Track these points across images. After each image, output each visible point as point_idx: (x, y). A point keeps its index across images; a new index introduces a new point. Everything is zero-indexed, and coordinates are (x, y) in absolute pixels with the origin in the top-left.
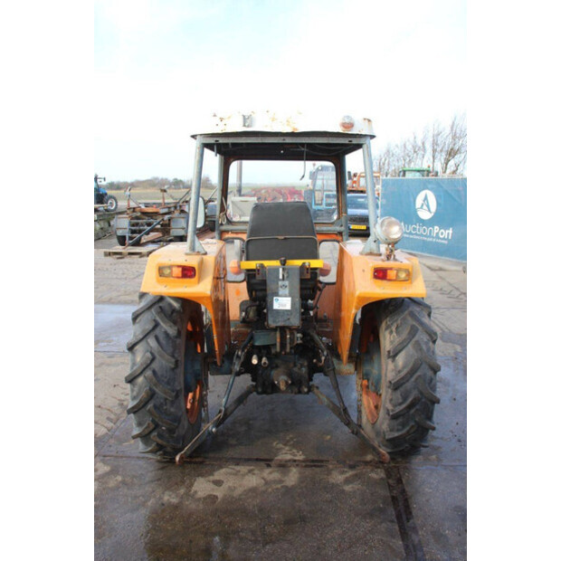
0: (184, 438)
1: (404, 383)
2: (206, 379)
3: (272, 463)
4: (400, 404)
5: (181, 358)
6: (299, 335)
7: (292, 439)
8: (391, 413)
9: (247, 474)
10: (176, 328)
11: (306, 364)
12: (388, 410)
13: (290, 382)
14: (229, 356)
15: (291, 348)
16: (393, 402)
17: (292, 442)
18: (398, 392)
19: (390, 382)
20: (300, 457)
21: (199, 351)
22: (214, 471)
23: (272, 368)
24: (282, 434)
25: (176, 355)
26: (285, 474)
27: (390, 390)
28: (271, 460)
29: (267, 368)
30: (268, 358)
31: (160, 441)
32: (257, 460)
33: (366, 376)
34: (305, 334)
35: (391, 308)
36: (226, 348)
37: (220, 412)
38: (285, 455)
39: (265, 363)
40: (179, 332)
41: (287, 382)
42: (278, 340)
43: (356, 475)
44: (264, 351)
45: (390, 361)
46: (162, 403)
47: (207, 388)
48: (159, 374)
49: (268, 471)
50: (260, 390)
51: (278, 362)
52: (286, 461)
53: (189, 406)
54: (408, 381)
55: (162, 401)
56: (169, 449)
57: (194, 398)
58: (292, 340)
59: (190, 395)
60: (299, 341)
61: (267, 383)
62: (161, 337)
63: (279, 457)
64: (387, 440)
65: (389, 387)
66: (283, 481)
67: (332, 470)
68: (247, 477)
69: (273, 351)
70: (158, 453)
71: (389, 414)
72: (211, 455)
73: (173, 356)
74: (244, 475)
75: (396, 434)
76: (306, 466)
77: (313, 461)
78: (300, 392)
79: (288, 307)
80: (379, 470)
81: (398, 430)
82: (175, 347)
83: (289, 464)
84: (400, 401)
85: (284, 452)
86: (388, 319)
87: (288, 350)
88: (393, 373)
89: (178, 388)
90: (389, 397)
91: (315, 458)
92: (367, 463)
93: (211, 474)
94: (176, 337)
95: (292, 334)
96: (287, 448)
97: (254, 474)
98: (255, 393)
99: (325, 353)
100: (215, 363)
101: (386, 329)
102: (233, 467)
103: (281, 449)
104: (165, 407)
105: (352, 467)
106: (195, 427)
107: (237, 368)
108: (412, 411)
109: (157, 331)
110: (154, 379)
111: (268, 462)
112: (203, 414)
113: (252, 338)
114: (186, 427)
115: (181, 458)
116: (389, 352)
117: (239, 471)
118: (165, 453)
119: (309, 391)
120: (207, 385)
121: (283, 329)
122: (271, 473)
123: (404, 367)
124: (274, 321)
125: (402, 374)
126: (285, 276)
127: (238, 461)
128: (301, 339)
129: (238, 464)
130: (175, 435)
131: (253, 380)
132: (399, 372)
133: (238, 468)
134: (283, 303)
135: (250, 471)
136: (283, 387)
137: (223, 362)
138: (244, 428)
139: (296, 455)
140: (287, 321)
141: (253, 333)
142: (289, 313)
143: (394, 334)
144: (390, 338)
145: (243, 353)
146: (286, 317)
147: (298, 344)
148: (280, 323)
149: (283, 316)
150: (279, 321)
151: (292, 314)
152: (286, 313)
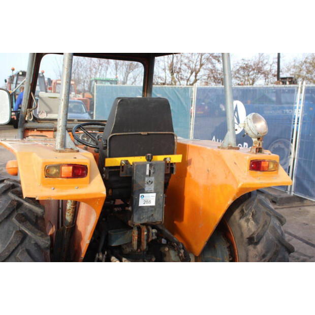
6: (154, 231)
42: (136, 238)
58: (148, 236)
60: (154, 237)
79: (153, 203)
86: (244, 208)
87: (145, 247)
95: (147, 230)
101: (241, 218)
116: (250, 239)
123: (267, 252)
124: (139, 219)
126: (152, 171)
134: (148, 199)
140: (151, 218)
141: (108, 233)
142: (153, 209)
143: (252, 221)
144: (248, 226)
145: (104, 256)
146: (150, 214)
147: (152, 240)
148: (144, 220)
149: (148, 212)
150: (143, 218)
151: (155, 209)
152: (150, 209)
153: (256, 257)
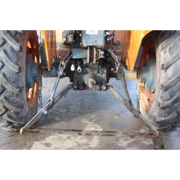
0: (26, 117)
1: (172, 86)
2: (41, 80)
3: (82, 133)
4: (168, 100)
5: (24, 66)
6: (102, 53)
7: (94, 118)
8: (161, 106)
9: (66, 139)
10: (19, 45)
11: (105, 71)
12: (159, 103)
13: (95, 83)
14: (56, 65)
15: (96, 61)
16: (163, 98)
17: (94, 120)
18: (167, 92)
19: (162, 85)
20: (100, 129)
21: (36, 61)
22: (46, 137)
23: (84, 74)
24: (88, 115)
25: (20, 64)
26: (90, 140)
27: (161, 91)
28: (81, 131)
29: (80, 73)
30: (81, 67)
31: (9, 120)
32: (73, 130)
33: (144, 81)
34: (106, 52)
35: (166, 36)
36: (54, 61)
37: (50, 101)
38: (90, 127)
39: (79, 70)
40: (21, 48)
41: (93, 83)
42: (88, 55)
43: (135, 142)
44: (79, 63)
45: (163, 71)
46: (10, 96)
47: (41, 85)
48: (8, 76)
49: (79, 137)
50: (75, 87)
51: (88, 70)
52: (91, 132)
53: (29, 97)
54: (174, 85)
55: (10, 94)
56: (16, 125)
57: (33, 92)
58: (97, 55)
59: (31, 90)
60: (102, 57)
61: (80, 83)
62: (9, 51)
63: (86, 129)
64: (157, 122)
65: (161, 88)
66: (89, 144)
67: (119, 138)
68: (66, 141)
69: (85, 63)
70: (9, 127)
71: (159, 106)
72: (44, 127)
73: (17, 64)
74: (64, 140)
75: (163, 119)
76: (103, 135)
77: (107, 132)
78: (101, 89)
79: (96, 33)
80: (149, 139)
81: (165, 116)
82: (19, 58)
83: (93, 133)
84: (168, 98)
85: (89, 126)
86: (164, 43)
87: (94, 62)
88: (165, 80)
89: (21, 86)
90: (160, 94)
91: (109, 130)
92: (141, 134)
93: (44, 139)
94: (19, 51)
95: (97, 51)
96: (92, 123)
97: (71, 139)
98: (72, 89)
99: (119, 65)
100: (47, 70)
101: (162, 50)
102: (58, 135)
103: (87, 124)
104: (12, 98)
105: (132, 137)
106: (34, 110)
107: (61, 73)
108: (176, 105)
109: (5, 47)
110: (4, 79)
111: (79, 132)
112: (39, 102)
113: (71, 53)
114: (27, 111)
115: (24, 130)
116: (163, 65)
117: (61, 138)
118: (13, 127)
119: (107, 89)
120: (41, 84)
121: (91, 48)
122: (81, 139)
123: (173, 76)
124: (86, 42)
125: (171, 80)
127: (60, 131)
128: (104, 55)
129: (60, 133)
130: (20, 116)
131: (71, 81)
132: (169, 79)
133: (61, 135)
135: (68, 138)
136: (90, 86)
137: (52, 69)
138: (64, 111)
139: (97, 128)
140: (95, 43)
141: (71, 50)
142: (97, 37)
143: (168, 53)
144: (164, 56)
145: (65, 63)
146: (94, 40)
147: (101, 59)
148: (90, 43)
149: (93, 38)
150: (89, 42)
151: (98, 37)
152: (94, 37)
153: (164, 78)
